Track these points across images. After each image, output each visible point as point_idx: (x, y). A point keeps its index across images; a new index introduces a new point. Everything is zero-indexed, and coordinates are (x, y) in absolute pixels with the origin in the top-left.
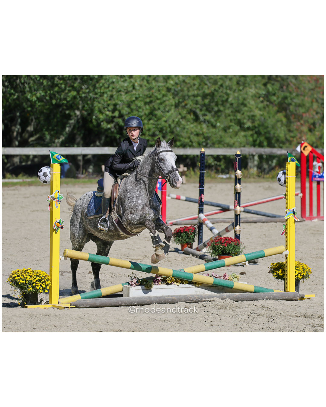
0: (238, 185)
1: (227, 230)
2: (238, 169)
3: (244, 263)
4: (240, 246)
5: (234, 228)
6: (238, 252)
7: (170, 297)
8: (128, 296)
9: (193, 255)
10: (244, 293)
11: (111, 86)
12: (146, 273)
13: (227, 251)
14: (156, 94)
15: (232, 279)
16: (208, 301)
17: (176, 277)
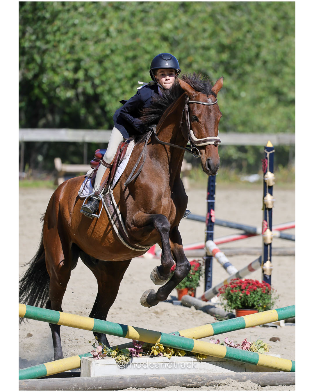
0: (268, 195)
1: (251, 268)
2: (268, 170)
3: (278, 323)
4: (271, 294)
5: (261, 265)
6: (268, 304)
7: (156, 378)
8: (89, 375)
9: (197, 308)
10: (276, 372)
11: (72, 30)
12: (118, 337)
13: (250, 302)
14: (145, 45)
15: (257, 349)
16: (217, 385)
17: (167, 344)
